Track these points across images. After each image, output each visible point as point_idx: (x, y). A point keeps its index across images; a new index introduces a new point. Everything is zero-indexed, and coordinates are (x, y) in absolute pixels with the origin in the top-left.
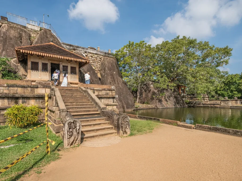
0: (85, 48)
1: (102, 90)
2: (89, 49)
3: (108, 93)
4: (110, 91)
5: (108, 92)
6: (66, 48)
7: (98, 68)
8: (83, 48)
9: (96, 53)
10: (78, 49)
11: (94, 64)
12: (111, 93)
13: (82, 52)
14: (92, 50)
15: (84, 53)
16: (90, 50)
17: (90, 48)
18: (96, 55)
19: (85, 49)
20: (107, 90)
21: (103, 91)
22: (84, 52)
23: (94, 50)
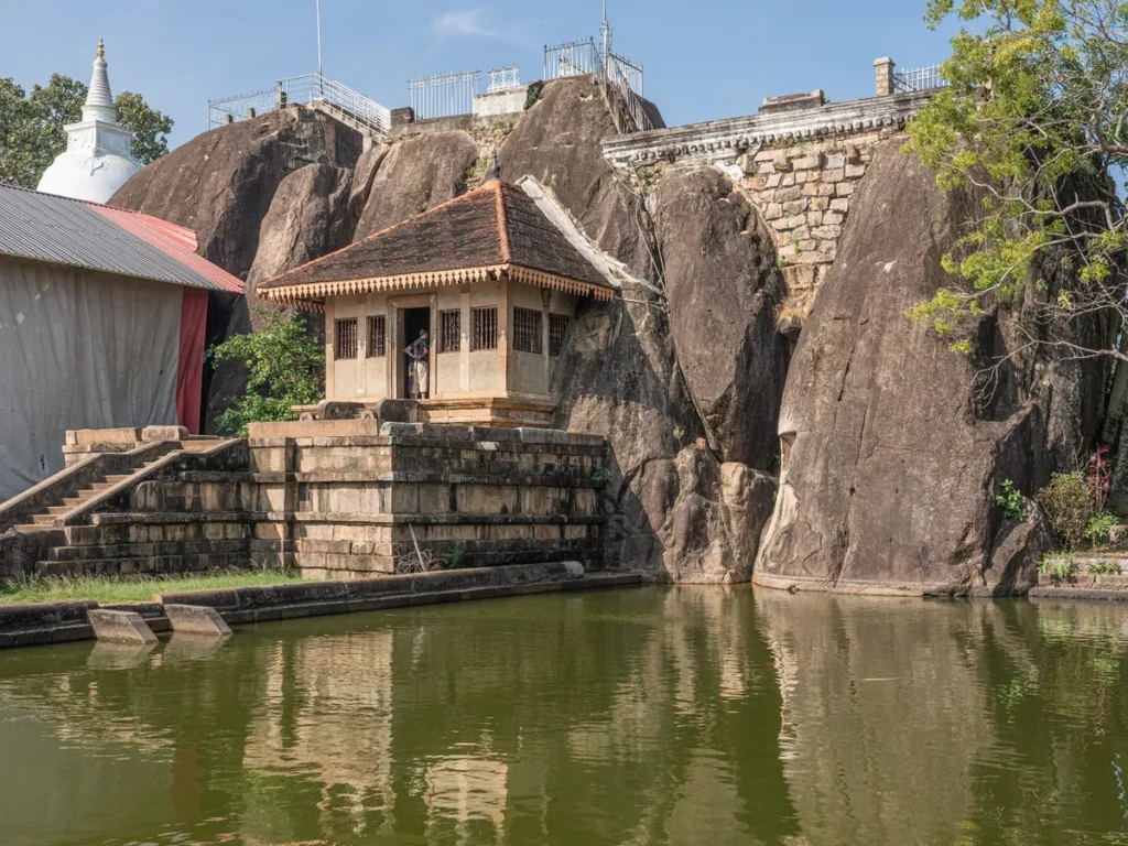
0: (735, 120)
1: (332, 446)
2: (766, 116)
3: (357, 459)
4: (369, 450)
5: (358, 452)
6: (624, 165)
7: (824, 246)
8: (722, 128)
9: (818, 133)
10: (690, 144)
11: (792, 221)
12: (370, 462)
13: (719, 154)
14: (785, 120)
15: (730, 161)
16: (775, 121)
17: (771, 108)
18: (822, 140)
19: (735, 127)
20: (350, 446)
21: (337, 451)
22: (731, 152)
23: (798, 112)
